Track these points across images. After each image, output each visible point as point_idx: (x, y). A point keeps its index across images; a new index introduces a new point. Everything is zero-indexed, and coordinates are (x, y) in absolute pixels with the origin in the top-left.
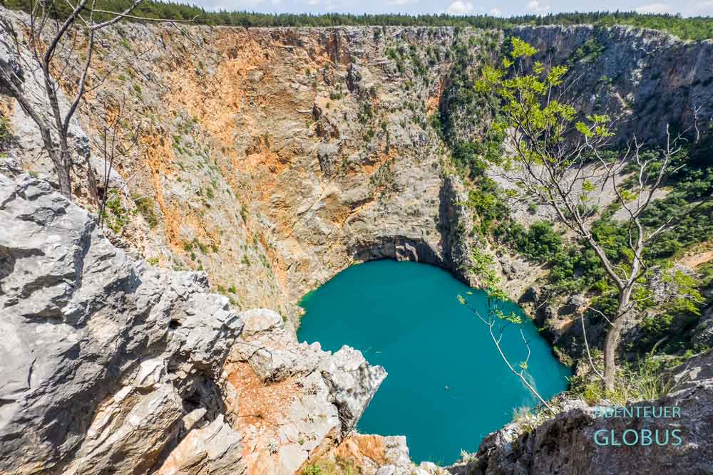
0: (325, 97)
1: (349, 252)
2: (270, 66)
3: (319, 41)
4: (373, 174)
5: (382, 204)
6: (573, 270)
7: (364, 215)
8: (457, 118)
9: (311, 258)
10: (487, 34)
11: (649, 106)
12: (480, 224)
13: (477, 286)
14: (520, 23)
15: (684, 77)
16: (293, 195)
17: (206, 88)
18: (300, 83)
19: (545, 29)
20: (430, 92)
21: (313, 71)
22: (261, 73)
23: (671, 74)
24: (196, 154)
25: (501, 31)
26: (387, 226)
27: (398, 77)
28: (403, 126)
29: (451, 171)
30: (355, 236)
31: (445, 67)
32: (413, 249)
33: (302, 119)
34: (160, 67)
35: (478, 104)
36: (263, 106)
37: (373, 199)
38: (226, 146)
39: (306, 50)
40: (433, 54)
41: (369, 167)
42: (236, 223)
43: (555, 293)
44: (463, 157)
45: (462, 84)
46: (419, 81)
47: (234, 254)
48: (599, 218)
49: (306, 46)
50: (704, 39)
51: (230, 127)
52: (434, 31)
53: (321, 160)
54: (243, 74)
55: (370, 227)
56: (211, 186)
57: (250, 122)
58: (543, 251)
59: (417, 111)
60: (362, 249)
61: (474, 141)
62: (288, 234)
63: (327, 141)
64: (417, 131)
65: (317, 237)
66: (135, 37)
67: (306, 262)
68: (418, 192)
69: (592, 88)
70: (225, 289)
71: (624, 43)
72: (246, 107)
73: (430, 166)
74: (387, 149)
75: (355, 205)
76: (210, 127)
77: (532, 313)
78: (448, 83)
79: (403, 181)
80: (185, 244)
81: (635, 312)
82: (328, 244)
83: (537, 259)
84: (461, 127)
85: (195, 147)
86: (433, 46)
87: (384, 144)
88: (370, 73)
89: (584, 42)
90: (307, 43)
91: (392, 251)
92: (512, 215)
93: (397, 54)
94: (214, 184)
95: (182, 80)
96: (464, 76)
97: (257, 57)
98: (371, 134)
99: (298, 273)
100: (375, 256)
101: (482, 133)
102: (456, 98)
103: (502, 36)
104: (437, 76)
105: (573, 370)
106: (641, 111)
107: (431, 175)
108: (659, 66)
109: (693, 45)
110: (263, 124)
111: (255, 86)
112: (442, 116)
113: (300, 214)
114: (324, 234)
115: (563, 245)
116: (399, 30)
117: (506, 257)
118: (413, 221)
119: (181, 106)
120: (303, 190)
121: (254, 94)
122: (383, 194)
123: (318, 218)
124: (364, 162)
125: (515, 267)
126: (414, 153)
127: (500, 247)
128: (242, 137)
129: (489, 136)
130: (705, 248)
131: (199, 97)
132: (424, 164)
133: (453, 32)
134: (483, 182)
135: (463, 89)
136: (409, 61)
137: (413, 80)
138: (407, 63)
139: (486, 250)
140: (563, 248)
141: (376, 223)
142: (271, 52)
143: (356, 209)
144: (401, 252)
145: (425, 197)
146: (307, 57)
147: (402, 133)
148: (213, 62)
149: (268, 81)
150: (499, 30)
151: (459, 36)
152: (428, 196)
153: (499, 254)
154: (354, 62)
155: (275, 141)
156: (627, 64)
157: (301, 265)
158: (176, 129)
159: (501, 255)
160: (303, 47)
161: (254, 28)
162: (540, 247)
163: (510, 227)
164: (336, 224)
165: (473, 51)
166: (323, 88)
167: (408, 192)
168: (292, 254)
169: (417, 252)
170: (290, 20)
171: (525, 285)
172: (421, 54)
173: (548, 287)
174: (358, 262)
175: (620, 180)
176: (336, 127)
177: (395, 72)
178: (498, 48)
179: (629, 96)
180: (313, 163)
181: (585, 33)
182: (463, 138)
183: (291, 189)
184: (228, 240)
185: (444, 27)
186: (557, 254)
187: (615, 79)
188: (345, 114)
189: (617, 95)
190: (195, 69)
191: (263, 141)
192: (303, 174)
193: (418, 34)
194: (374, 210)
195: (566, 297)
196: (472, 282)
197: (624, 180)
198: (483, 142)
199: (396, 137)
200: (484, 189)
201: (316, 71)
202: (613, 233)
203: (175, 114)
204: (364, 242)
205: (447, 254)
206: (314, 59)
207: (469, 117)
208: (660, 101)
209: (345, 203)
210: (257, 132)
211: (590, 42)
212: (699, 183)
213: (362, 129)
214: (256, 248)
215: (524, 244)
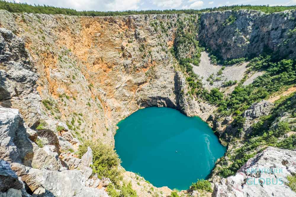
0: (126, 42)
1: (138, 103)
2: (103, 31)
3: (123, 21)
4: (146, 72)
5: (150, 84)
6: (227, 106)
7: (143, 88)
8: (180, 49)
9: (122, 106)
10: (191, 16)
11: (256, 40)
12: (190, 91)
13: (190, 116)
14: (204, 11)
15: (268, 28)
16: (113, 81)
17: (75, 38)
18: (116, 37)
19: (213, 13)
20: (169, 39)
21: (121, 33)
22: (100, 34)
23: (263, 26)
24: (69, 63)
25: (197, 15)
26: (153, 92)
27: (155, 33)
28: (158, 52)
29: (178, 70)
30: (140, 97)
31: (175, 29)
32: (164, 102)
33: (117, 51)
34: (55, 30)
35: (188, 43)
36: (100, 46)
37: (147, 82)
38: (84, 61)
39: (118, 25)
40: (169, 24)
41: (145, 69)
42: (86, 90)
43: (220, 116)
44: (183, 64)
45: (182, 35)
46: (164, 35)
47: (83, 101)
48: (238, 85)
49: (118, 23)
50: (274, 12)
51: (86, 54)
52: (169, 16)
53: (125, 67)
54: (92, 34)
55: (146, 93)
56: (75, 75)
57: (95, 52)
58: (216, 100)
59: (164, 46)
60: (143, 103)
61: (188, 57)
62: (112, 97)
63: (127, 59)
64: (164, 54)
65: (124, 97)
66: (44, 19)
67: (120, 108)
68: (165, 78)
69: (233, 34)
70: (77, 114)
71: (244, 16)
72: (94, 46)
73: (170, 68)
74: (151, 61)
75: (139, 84)
76: (77, 53)
77: (211, 126)
78: (176, 35)
79: (159, 74)
80: (59, 95)
81: (249, 121)
82: (129, 100)
83: (214, 104)
84: (182, 52)
85: (69, 60)
86: (169, 21)
87: (150, 60)
88: (143, 32)
89: (229, 17)
90: (118, 22)
91: (156, 103)
92: (203, 86)
93: (154, 25)
94: (76, 74)
95: (65, 36)
96: (182, 32)
97: (98, 28)
98: (145, 56)
99: (116, 113)
100: (149, 105)
101: (191, 54)
102: (179, 41)
103: (197, 17)
104: (171, 33)
105: (227, 147)
106: (253, 42)
107: (170, 71)
108: (258, 24)
109: (270, 15)
110: (100, 53)
111: (97, 38)
112: (175, 48)
113: (116, 88)
114: (127, 96)
115: (224, 97)
116: (155, 16)
117: (202, 103)
118: (163, 90)
119: (64, 45)
120: (118, 79)
121: (97, 42)
122: (151, 80)
123: (124, 90)
124: (142, 67)
125: (205, 107)
126: (163, 63)
127: (199, 99)
128: (91, 58)
129: (194, 55)
130: (278, 94)
131: (72, 42)
132: (167, 67)
133: (177, 16)
134: (192, 73)
135: (182, 37)
136: (159, 27)
137: (162, 35)
138: (159, 28)
139: (193, 100)
140: (224, 99)
141: (149, 92)
142: (103, 26)
143: (140, 86)
144: (159, 103)
145: (168, 80)
146: (119, 27)
147: (158, 55)
148: (78, 29)
149: (103, 37)
150: (196, 14)
151: (180, 17)
152: (169, 80)
153: (199, 102)
154: (137, 28)
155: (106, 59)
156: (245, 24)
157: (118, 109)
158: (60, 53)
159: (199, 103)
160: (117, 23)
161: (96, 17)
162: (214, 98)
163: (203, 91)
164: (132, 92)
165: (186, 23)
166: (125, 39)
167: (161, 79)
168: (114, 105)
169: (166, 103)
170: (111, 14)
171: (209, 114)
172: (165, 25)
173: (218, 114)
174: (142, 108)
175: (246, 70)
176: (130, 53)
177: (154, 31)
178: (196, 21)
179: (248, 36)
180: (122, 68)
181: (229, 13)
182: (183, 57)
183: (113, 78)
184: (81, 96)
185: (173, 14)
186: (221, 101)
187: (241, 30)
188: (134, 48)
189: (243, 36)
190: (71, 32)
191: (100, 60)
192: (118, 73)
193: (163, 17)
194: (148, 86)
195: (224, 118)
196: (188, 114)
197: (247, 70)
198: (192, 58)
199: (155, 57)
200: (192, 76)
201: (122, 33)
202: (242, 91)
203: (61, 48)
204: (144, 99)
205: (178, 103)
206: (121, 28)
207: (185, 48)
208: (259, 38)
209: (135, 84)
210: (97, 56)
211: (231, 16)
212: (275, 68)
213: (141, 54)
214: (96, 101)
215: (208, 98)
